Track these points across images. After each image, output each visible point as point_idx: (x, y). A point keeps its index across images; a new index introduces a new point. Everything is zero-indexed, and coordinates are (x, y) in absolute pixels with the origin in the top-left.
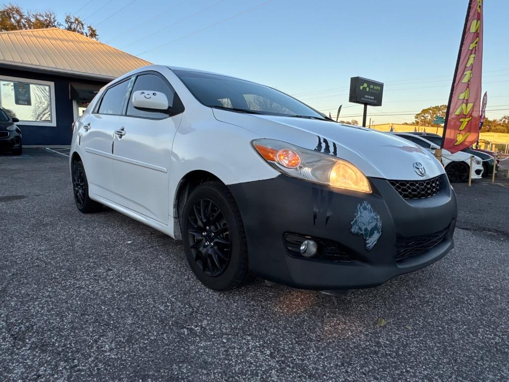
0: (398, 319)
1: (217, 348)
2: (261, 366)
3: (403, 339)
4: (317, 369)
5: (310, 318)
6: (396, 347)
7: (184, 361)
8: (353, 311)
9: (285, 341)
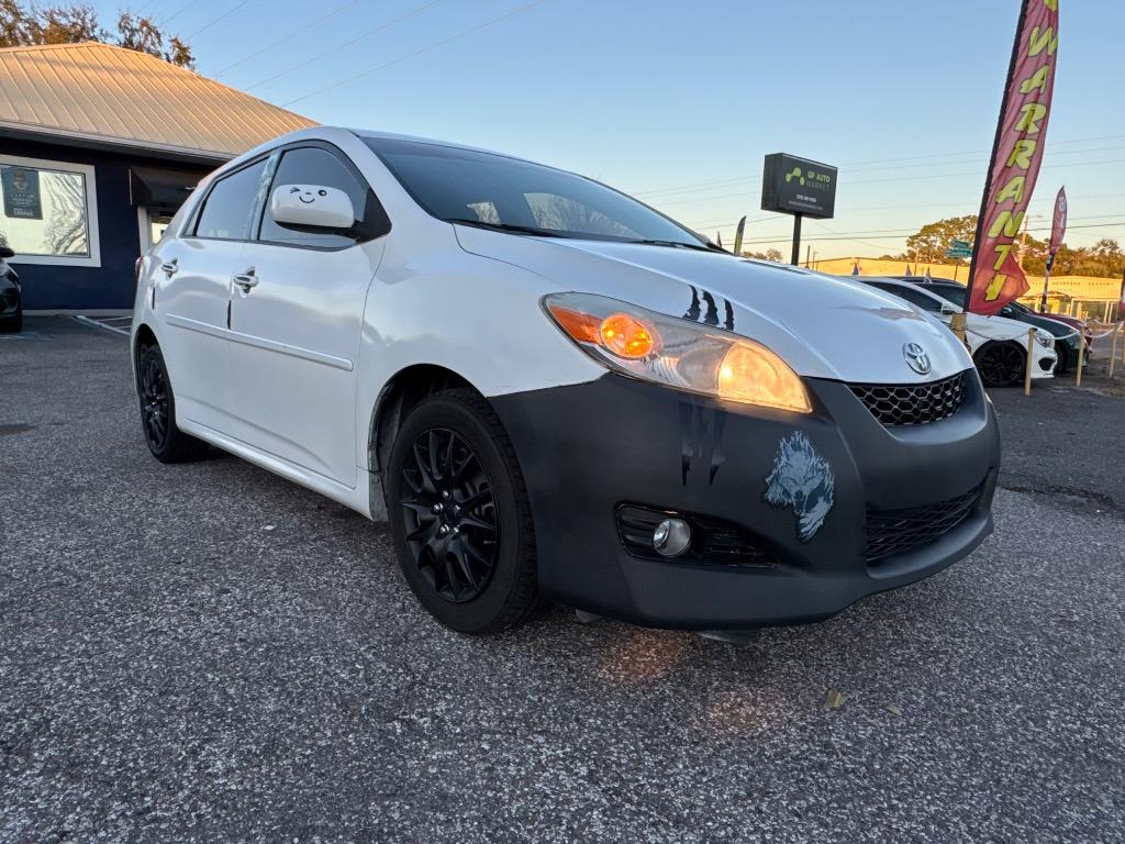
0: (871, 692)
1: (469, 762)
2: (568, 801)
3: (882, 736)
4: (693, 806)
5: (676, 692)
6: (868, 753)
7: (394, 795)
8: (771, 676)
9: (622, 746)
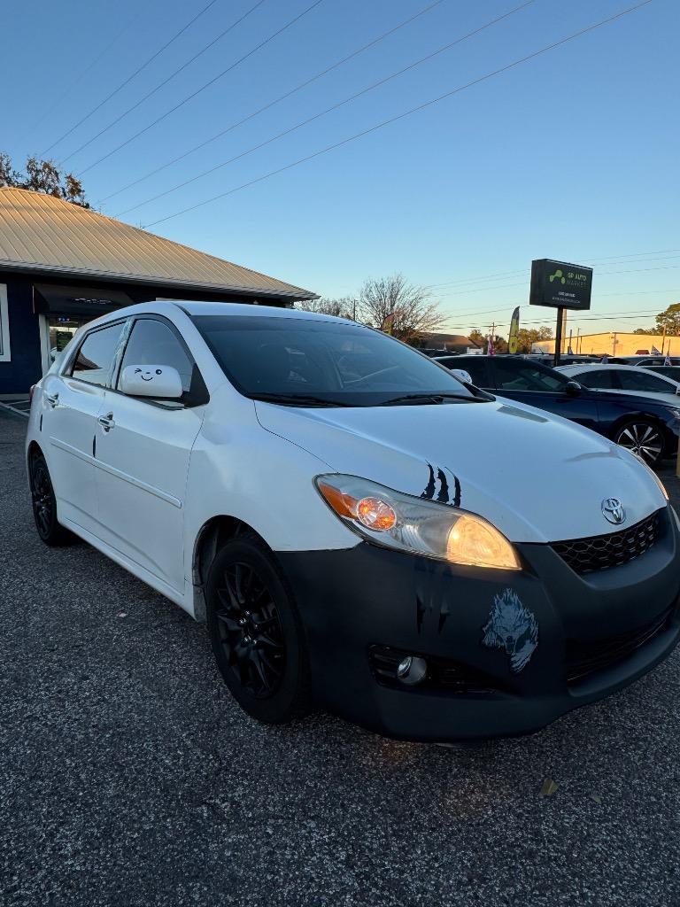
0: (579, 779)
1: (256, 846)
2: (328, 885)
3: (583, 824)
4: (425, 891)
5: (422, 778)
6: (569, 841)
7: (197, 877)
8: (500, 762)
9: (375, 831)
